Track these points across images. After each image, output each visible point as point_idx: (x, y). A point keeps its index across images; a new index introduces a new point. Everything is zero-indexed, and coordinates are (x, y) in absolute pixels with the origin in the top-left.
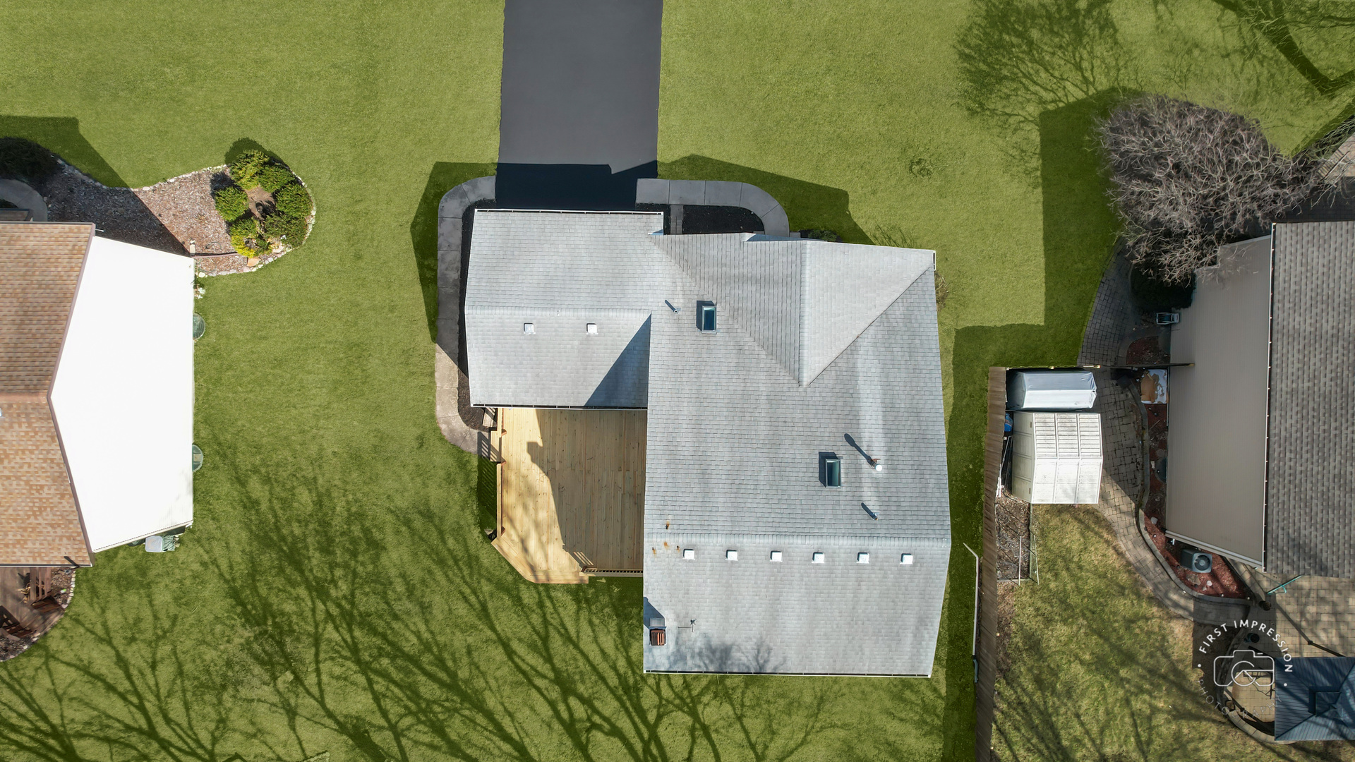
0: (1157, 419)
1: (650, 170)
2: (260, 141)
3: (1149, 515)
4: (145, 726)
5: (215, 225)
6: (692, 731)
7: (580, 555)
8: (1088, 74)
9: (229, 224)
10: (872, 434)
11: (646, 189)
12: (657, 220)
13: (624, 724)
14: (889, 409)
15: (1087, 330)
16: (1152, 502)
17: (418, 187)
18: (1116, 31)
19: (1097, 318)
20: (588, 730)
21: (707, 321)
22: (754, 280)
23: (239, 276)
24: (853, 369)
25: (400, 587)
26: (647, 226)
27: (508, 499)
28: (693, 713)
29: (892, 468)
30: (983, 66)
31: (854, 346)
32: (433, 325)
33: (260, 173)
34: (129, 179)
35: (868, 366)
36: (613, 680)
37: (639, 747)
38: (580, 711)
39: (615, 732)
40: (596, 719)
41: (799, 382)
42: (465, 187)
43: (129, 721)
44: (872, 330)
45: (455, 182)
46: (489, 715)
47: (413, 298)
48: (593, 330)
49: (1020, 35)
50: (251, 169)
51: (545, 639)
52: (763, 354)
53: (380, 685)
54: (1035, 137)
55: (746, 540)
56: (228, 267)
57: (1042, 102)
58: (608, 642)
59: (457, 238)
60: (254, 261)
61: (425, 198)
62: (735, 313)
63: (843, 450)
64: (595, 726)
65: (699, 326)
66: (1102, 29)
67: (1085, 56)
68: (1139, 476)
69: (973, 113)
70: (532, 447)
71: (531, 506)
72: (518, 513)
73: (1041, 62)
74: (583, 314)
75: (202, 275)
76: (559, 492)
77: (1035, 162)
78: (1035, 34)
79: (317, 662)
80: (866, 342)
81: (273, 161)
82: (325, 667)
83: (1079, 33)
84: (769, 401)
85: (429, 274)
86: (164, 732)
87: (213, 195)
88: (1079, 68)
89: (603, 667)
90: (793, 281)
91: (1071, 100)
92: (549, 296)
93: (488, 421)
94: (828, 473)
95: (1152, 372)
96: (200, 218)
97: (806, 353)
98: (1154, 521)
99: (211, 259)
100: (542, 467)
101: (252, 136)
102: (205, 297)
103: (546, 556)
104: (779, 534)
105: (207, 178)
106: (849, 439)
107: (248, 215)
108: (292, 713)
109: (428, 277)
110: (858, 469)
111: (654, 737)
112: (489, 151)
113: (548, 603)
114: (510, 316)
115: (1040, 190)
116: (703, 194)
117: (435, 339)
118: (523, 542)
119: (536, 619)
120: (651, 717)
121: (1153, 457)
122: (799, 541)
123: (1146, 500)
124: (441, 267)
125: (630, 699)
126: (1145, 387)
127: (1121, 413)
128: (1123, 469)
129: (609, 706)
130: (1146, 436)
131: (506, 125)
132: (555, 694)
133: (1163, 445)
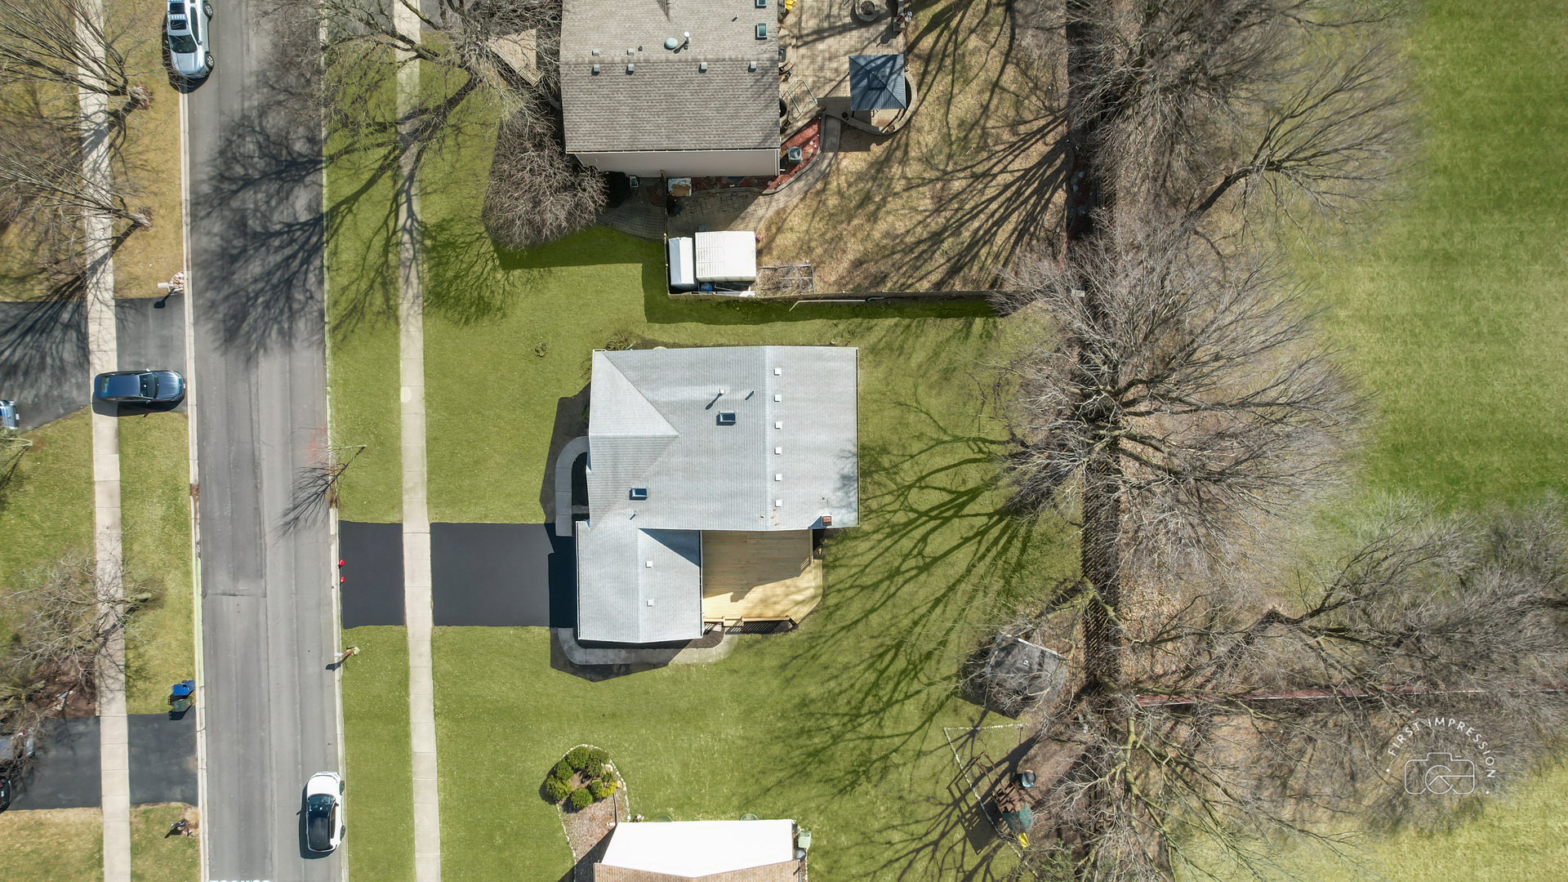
0: (703, 184)
1: (550, 527)
2: (541, 782)
3: (767, 187)
4: (931, 847)
5: (596, 810)
6: (921, 488)
7: (802, 567)
8: (474, 238)
9: (596, 800)
10: (705, 393)
11: (562, 531)
12: (581, 525)
13: (917, 534)
14: (690, 382)
15: (644, 234)
16: (757, 185)
17: (567, 678)
18: (444, 220)
19: (636, 227)
20: (923, 557)
21: (641, 494)
22: (615, 466)
23: (629, 793)
24: (668, 404)
25: (832, 684)
26: (585, 531)
27: (770, 614)
28: (910, 487)
29: (723, 381)
30: (473, 309)
31: (654, 403)
32: (655, 666)
33: (561, 779)
34: (569, 866)
35: (665, 394)
36: (888, 542)
37: (933, 524)
38: (912, 563)
39: (924, 539)
40: (915, 552)
41: (676, 437)
42: (566, 648)
43: (927, 858)
44: (643, 391)
45: (563, 654)
46: (915, 623)
47: (639, 680)
48: (650, 564)
49: (451, 284)
50: (559, 785)
51: (863, 588)
52: (660, 459)
53: (898, 696)
54: (517, 272)
55: (768, 470)
56: (624, 800)
57: (494, 269)
58: (863, 546)
59: (599, 652)
60: (619, 784)
61: (574, 673)
62: (636, 476)
63: (715, 411)
64: (920, 553)
65: (644, 499)
66: (444, 229)
67: (461, 240)
68: (740, 194)
69: (504, 315)
70: (734, 599)
71: (775, 599)
72: (779, 608)
73: (468, 270)
74: (640, 570)
75: (629, 818)
76: (762, 580)
77: (535, 272)
78: (450, 274)
79: (883, 737)
80: (650, 395)
81: (553, 773)
82: (887, 732)
83: (448, 244)
84: (687, 456)
85: (623, 669)
86: (934, 836)
87: (577, 811)
88: (470, 244)
89: (878, 550)
90: (614, 443)
91: (492, 249)
92: (628, 590)
93: (718, 628)
94: (729, 419)
95: (670, 189)
96: (592, 819)
97: (658, 434)
98: (770, 183)
99: (618, 812)
100: (747, 593)
101: (537, 788)
102: (643, 815)
103: (807, 588)
104: (764, 450)
105: (566, 815)
106: (709, 407)
107: (589, 787)
108: (920, 754)
109: (626, 669)
110: (726, 402)
111: (926, 513)
112: (542, 633)
113: (838, 587)
114: (643, 615)
115: (553, 269)
116: (564, 493)
117: (665, 664)
118: (797, 603)
119: (850, 593)
120: (912, 516)
121: (727, 186)
122: (768, 438)
123: (756, 189)
124: (619, 662)
125: (899, 531)
126: (680, 193)
127: (699, 208)
128: (736, 206)
129: (906, 544)
130: (713, 191)
131: (525, 622)
132: (900, 580)
133: (719, 179)
